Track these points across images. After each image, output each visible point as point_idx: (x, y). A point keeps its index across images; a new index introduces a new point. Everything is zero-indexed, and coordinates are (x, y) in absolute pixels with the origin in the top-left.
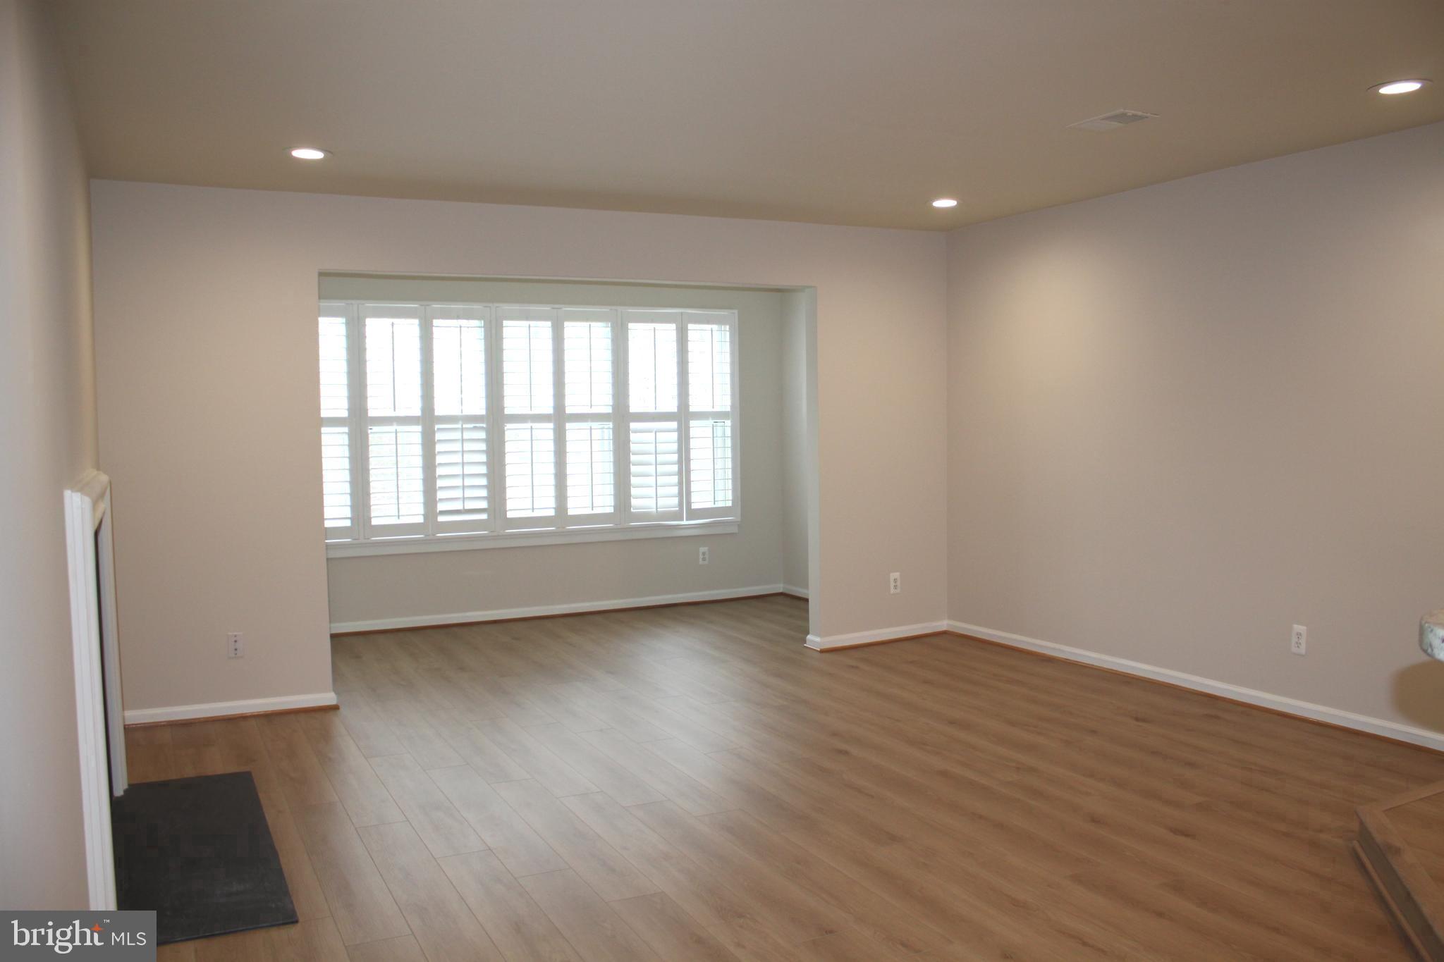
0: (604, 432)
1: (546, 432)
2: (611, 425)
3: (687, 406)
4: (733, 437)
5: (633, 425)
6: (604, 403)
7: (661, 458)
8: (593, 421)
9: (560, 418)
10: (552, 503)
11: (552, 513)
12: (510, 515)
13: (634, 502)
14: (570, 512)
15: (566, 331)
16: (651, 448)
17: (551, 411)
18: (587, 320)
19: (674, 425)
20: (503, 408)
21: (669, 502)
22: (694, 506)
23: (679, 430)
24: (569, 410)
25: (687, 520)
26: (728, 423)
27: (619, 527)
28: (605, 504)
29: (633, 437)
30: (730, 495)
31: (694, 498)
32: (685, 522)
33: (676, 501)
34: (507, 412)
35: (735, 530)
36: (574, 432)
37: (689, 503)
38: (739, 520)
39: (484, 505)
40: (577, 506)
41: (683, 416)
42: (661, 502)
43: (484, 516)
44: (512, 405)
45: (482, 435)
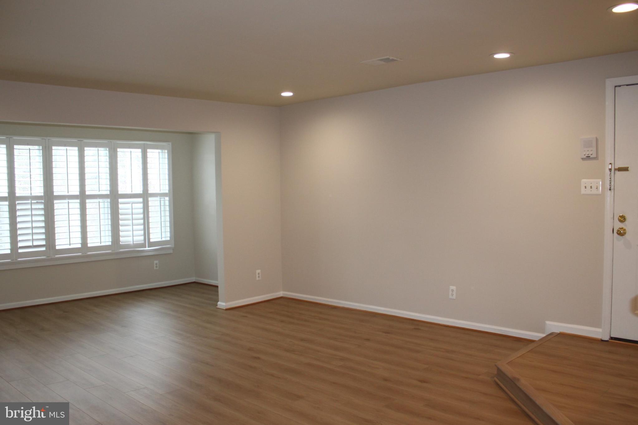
0: (106, 204)
1: (75, 204)
2: (109, 200)
3: (147, 190)
4: (170, 206)
5: (120, 200)
6: (105, 189)
7: (134, 216)
8: (100, 198)
9: (83, 197)
10: (79, 241)
11: (79, 246)
12: (57, 248)
13: (121, 239)
14: (89, 245)
15: (86, 152)
16: (130, 211)
17: (78, 193)
18: (96, 147)
19: (141, 200)
20: (53, 192)
21: (139, 238)
22: (151, 240)
23: (144, 202)
24: (87, 193)
25: (148, 247)
26: (167, 198)
27: (114, 252)
28: (107, 241)
29: (120, 206)
30: (168, 234)
31: (151, 236)
32: (147, 248)
33: (142, 238)
34: (55, 194)
35: (171, 251)
36: (90, 204)
37: (149, 239)
38: (173, 246)
39: (44, 243)
40: (93, 242)
41: (145, 195)
42: (135, 238)
43: (44, 249)
44: (58, 190)
45: (42, 206)
